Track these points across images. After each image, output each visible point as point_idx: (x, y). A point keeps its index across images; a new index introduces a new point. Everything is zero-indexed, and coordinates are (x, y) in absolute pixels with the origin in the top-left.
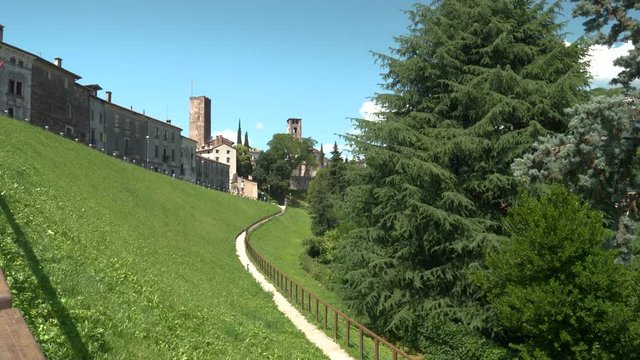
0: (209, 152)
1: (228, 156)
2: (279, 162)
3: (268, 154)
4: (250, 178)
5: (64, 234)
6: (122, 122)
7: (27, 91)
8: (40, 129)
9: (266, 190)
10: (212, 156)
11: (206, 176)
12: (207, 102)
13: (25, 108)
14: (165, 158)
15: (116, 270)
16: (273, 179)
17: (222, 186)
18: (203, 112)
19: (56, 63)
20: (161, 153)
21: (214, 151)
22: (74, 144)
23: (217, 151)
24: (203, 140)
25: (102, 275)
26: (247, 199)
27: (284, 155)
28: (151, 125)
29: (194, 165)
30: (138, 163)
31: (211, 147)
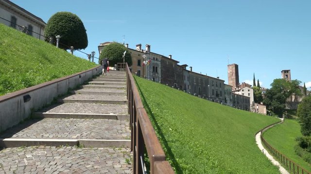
0: (239, 91)
1: (249, 92)
2: (278, 95)
3: (271, 90)
4: (262, 103)
5: (176, 130)
6: (197, 79)
7: (159, 70)
8: (164, 85)
9: (271, 110)
10: (240, 93)
11: (238, 103)
12: (236, 67)
13: (159, 77)
14: (217, 95)
15: (198, 148)
16: (275, 104)
17: (247, 108)
18: (234, 72)
19: (169, 57)
20: (215, 93)
21: (241, 90)
22: (178, 91)
23: (243, 90)
24: (235, 85)
25: (192, 150)
26: (261, 115)
27: (281, 90)
28: (210, 80)
29: (231, 98)
30: (205, 98)
31: (239, 89)
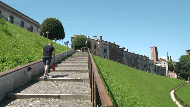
0: (158, 63)
1: (165, 64)
2: (184, 66)
3: (179, 63)
4: (173, 71)
5: (119, 89)
6: (131, 57)
7: (108, 51)
8: (111, 61)
9: (180, 75)
10: (159, 65)
11: (158, 71)
12: (156, 48)
13: (107, 56)
14: (144, 66)
15: (133, 100)
16: (182, 71)
17: (164, 74)
18: (155, 51)
19: (114, 43)
20: (143, 65)
21: (160, 63)
22: (119, 64)
23: (161, 63)
24: (156, 60)
25: (129, 101)
26: (173, 79)
27: (186, 63)
28: (139, 57)
29: (154, 68)
30: (137, 68)
31: (159, 62)
